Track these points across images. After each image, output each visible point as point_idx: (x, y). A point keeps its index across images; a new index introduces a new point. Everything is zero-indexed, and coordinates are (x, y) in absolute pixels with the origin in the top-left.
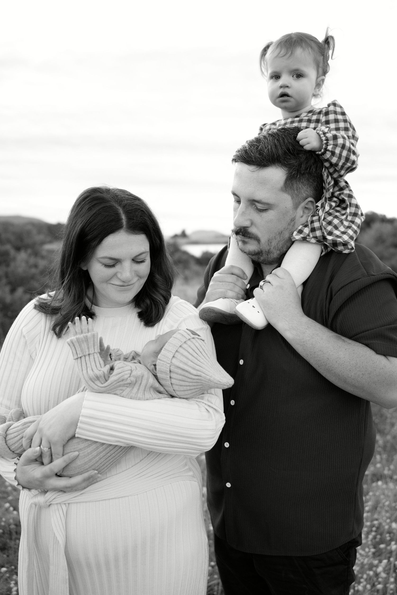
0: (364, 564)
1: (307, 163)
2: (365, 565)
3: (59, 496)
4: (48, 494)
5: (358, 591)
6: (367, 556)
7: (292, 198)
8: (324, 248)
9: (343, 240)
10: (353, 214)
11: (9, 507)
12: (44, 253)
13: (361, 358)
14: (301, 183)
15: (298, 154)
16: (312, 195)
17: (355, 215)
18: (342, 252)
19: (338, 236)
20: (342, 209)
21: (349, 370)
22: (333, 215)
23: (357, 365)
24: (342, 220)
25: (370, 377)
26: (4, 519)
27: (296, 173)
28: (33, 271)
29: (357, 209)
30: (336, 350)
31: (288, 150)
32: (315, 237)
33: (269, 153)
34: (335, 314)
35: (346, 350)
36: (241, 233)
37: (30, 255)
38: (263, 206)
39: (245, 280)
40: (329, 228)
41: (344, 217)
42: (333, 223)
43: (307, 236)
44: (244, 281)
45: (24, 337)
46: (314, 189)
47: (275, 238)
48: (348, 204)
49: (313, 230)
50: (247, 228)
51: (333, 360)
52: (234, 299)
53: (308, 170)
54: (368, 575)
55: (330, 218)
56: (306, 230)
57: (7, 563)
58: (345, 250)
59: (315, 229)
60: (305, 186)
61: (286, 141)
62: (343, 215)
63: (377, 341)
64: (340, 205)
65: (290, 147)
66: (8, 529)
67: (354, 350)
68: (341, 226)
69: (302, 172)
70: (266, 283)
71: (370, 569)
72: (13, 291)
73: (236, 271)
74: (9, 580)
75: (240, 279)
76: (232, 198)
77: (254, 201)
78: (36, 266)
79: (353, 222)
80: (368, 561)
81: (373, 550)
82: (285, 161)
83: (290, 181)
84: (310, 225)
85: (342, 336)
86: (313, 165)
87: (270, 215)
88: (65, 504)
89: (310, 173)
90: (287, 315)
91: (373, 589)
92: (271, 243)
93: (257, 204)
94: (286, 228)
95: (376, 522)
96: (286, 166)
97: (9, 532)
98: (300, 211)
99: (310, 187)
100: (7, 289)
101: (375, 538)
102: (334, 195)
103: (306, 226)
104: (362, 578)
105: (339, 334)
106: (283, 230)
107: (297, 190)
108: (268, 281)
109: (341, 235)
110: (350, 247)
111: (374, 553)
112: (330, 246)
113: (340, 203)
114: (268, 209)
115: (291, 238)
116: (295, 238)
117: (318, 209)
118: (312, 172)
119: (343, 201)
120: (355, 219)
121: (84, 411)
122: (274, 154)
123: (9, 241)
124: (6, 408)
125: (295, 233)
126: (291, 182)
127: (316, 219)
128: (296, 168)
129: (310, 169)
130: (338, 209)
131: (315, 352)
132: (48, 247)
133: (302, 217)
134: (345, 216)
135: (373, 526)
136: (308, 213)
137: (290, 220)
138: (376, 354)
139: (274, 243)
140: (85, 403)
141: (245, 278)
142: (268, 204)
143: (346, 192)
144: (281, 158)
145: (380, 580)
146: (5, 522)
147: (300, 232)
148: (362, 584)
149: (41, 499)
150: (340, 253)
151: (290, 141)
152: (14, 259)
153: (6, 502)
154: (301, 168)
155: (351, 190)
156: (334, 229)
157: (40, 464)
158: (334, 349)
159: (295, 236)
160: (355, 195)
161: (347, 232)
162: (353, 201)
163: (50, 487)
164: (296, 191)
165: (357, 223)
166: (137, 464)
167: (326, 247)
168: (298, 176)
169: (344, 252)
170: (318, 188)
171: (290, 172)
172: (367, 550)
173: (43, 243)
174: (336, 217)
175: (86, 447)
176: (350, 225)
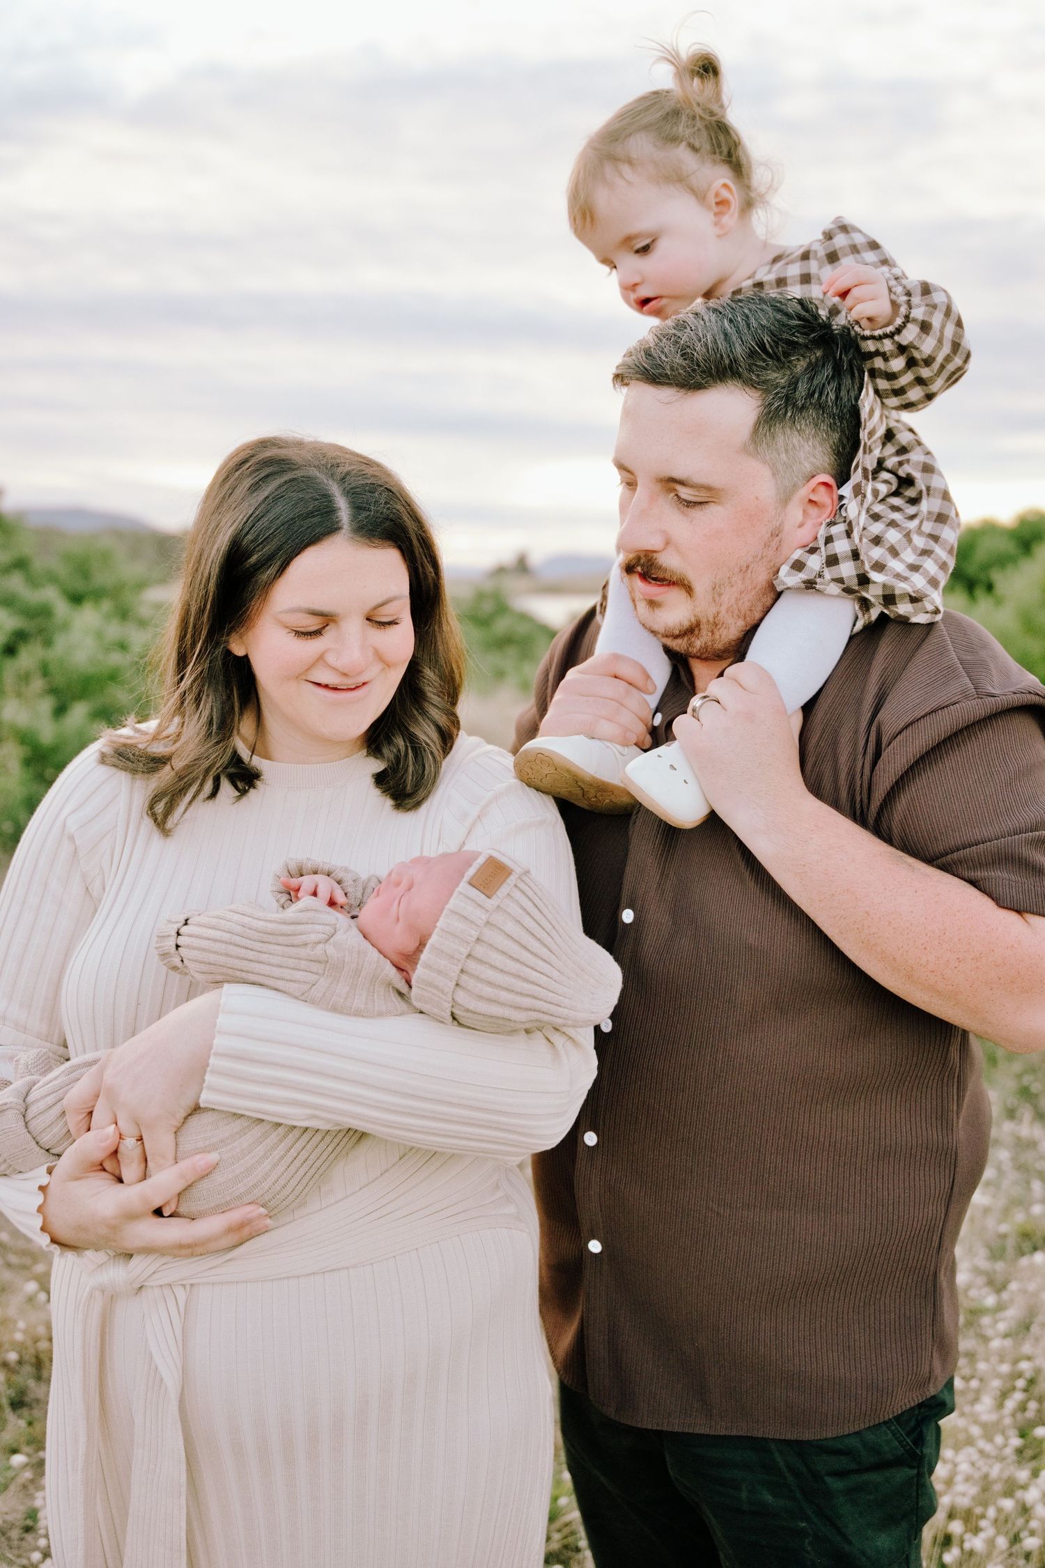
0: (990, 1479)
1: (811, 379)
2: (995, 1482)
3: (165, 1267)
4: (136, 1260)
5: (971, 1553)
6: (1001, 1459)
7: (774, 474)
8: (861, 608)
9: (912, 587)
10: (935, 517)
11: (36, 1294)
12: (144, 611)
13: (956, 916)
14: (797, 433)
15: (787, 355)
16: (827, 466)
17: (941, 518)
18: (908, 619)
19: (898, 576)
20: (907, 502)
21: (924, 946)
22: (884, 519)
23: (944, 934)
24: (910, 531)
25: (977, 968)
26: (21, 1325)
27: (782, 406)
28: (116, 659)
29: (945, 502)
30: (890, 891)
31: (762, 345)
32: (840, 581)
33: (708, 353)
34: (888, 794)
35: (916, 892)
36: (639, 569)
37: (108, 617)
38: (697, 494)
39: (650, 694)
40: (877, 553)
41: (913, 525)
42: (887, 539)
43: (815, 577)
44: (648, 698)
45: (72, 838)
46: (834, 450)
47: (730, 583)
48: (924, 488)
49: (832, 561)
50: (655, 555)
51: (880, 918)
52: (616, 745)
53: (816, 396)
54: (1000, 1510)
55: (876, 528)
56: (815, 563)
57: (29, 1443)
58: (916, 613)
59: (838, 559)
60: (808, 442)
61: (754, 323)
62: (912, 517)
63: (999, 872)
64: (901, 490)
65: (766, 339)
66: (32, 1351)
67: (938, 895)
68: (905, 549)
69: (800, 403)
70: (709, 703)
71: (1009, 1493)
72: (60, 711)
73: (626, 670)
74: (31, 1488)
75: (634, 690)
76: (615, 476)
77: (672, 480)
78: (123, 646)
79: (935, 538)
80: (1002, 1470)
81: (1016, 1442)
82: (753, 373)
83: (767, 428)
84: (823, 549)
85: (906, 855)
86: (829, 383)
87: (713, 516)
88: (182, 1285)
89: (820, 405)
90: (761, 791)
91: (1014, 1550)
92: (720, 595)
93: (679, 488)
94: (759, 557)
95: (1024, 1365)
96: (755, 387)
97: (33, 1360)
98: (795, 512)
99: (821, 445)
100: (46, 706)
101: (1023, 1408)
102: (884, 465)
103: (813, 551)
104: (983, 1516)
105: (896, 847)
106: (752, 562)
107: (787, 451)
108: (714, 699)
109: (907, 573)
110: (930, 608)
111: (1019, 1451)
112: (877, 604)
113: (900, 486)
114: (709, 502)
115: (774, 582)
116: (784, 584)
117: (844, 504)
118: (827, 402)
119: (907, 481)
120: (942, 530)
121: (219, 1042)
122: (722, 356)
123: (53, 579)
124: (18, 1030)
125: (785, 569)
126: (770, 430)
127: (840, 532)
128: (783, 393)
129: (821, 395)
130: (896, 501)
131: (833, 895)
132: (154, 594)
133: (801, 526)
134: (916, 522)
135: (1020, 1375)
136: (819, 517)
137: (770, 533)
138: (996, 906)
139: (728, 597)
140: (222, 1020)
141: (651, 688)
142: (708, 488)
143: (916, 456)
144: (740, 366)
145: (1034, 1524)
146: (25, 1332)
147: (798, 566)
148: (982, 1535)
149: (118, 1274)
150: (904, 622)
151: (764, 322)
152: (65, 627)
153: (29, 1280)
154: (795, 392)
155: (928, 453)
156: (889, 557)
157: (111, 1180)
158: (885, 889)
159: (783, 578)
160: (940, 465)
161: (922, 566)
162: (935, 482)
163: (138, 1243)
164: (784, 455)
165: (946, 541)
166: (372, 1182)
167: (865, 604)
168: (789, 414)
169: (914, 620)
170: (844, 448)
171: (767, 403)
172: (999, 1440)
173: (141, 585)
174: (892, 524)
175: (237, 1133)
176: (928, 548)
